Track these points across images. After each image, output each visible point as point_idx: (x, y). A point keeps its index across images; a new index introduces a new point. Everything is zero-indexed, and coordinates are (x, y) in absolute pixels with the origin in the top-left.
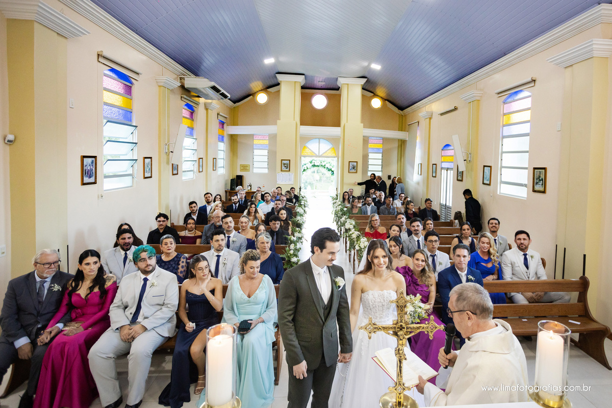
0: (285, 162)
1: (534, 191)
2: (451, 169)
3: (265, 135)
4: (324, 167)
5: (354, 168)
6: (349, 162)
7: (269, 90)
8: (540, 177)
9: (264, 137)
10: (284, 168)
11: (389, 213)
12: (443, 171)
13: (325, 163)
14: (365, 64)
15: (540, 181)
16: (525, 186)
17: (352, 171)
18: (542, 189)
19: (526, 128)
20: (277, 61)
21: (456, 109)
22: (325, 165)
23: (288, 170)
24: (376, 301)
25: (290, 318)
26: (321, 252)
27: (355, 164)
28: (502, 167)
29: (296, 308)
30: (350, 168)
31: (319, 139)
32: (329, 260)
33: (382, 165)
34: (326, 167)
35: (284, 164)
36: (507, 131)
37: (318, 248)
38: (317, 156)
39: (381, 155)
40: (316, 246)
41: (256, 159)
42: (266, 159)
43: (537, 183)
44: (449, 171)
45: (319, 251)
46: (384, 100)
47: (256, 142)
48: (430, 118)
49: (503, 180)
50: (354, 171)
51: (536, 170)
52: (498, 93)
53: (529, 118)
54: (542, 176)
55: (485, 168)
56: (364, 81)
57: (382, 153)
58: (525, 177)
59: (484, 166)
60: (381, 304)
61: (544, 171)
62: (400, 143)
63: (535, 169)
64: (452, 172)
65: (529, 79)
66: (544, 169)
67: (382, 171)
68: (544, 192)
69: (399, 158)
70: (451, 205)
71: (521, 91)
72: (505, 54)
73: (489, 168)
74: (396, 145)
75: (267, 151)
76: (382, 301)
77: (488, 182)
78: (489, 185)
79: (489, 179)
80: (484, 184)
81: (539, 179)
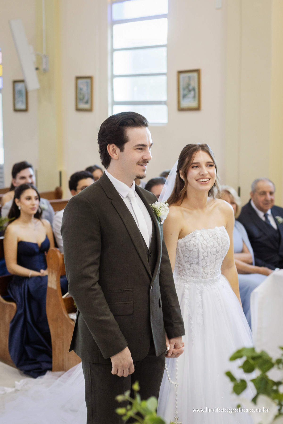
1: (181, 109)
8: (189, 85)
15: (190, 91)
16: (165, 103)
18: (194, 104)
24: (209, 245)
25: (96, 278)
26: (122, 150)
28: (113, 76)
29: (101, 259)
32: (138, 164)
36: (119, 12)
37: (115, 147)
40: (111, 143)
43: (185, 96)
45: (118, 150)
49: (116, 99)
51: (182, 75)
54: (194, 84)
55: (80, 81)
59: (78, 78)
60: (214, 250)
61: (195, 75)
63: (180, 72)
64: (0, 96)
66: (198, 71)
68: (198, 109)
73: (89, 80)
76: (216, 244)
77: (87, 106)
78: (90, 110)
79: (90, 101)
80: (78, 110)
81: (188, 89)
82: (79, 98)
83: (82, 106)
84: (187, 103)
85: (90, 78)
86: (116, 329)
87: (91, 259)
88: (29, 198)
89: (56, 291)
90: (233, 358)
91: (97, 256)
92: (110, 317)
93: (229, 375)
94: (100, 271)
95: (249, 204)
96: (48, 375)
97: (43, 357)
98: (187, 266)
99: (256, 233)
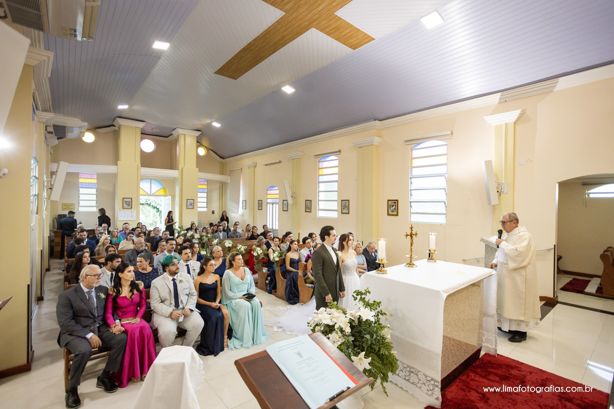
0: (127, 200)
1: (342, 213)
2: (276, 203)
3: (93, 174)
4: (149, 205)
5: (191, 205)
6: (187, 200)
7: (98, 130)
9: (91, 176)
10: (125, 206)
11: (237, 237)
12: (268, 205)
13: (151, 201)
14: (209, 121)
16: (337, 211)
17: (189, 207)
18: (347, 212)
19: (336, 178)
20: (130, 109)
21: (280, 162)
22: (150, 203)
23: (130, 207)
25: (322, 274)
26: (329, 237)
27: (192, 201)
28: (319, 201)
29: (323, 268)
30: (188, 205)
31: (151, 179)
33: (207, 202)
34: (151, 205)
35: (126, 202)
36: (322, 179)
38: (148, 195)
39: (206, 194)
41: (82, 197)
42: (94, 197)
43: (344, 209)
44: (274, 205)
46: (208, 149)
47: (81, 180)
48: (255, 167)
49: (320, 208)
50: (191, 207)
51: (343, 202)
52: (315, 156)
53: (337, 172)
54: (347, 205)
55: (307, 202)
56: (198, 133)
57: (207, 193)
58: (335, 206)
59: (306, 200)
61: (348, 202)
62: (221, 185)
63: (342, 200)
64: (277, 205)
65: (338, 150)
66: (348, 200)
67: (207, 207)
68: (348, 213)
69: (221, 197)
70: (277, 228)
71: (329, 156)
72: (321, 134)
74: (218, 186)
75: (95, 190)
77: (309, 210)
78: (310, 212)
79: (310, 208)
80: (306, 211)
81: (345, 206)
82: (306, 207)
83: (307, 210)
84: (344, 211)
85: (311, 200)
86: (327, 288)
87: (320, 268)
88: (296, 244)
89: (301, 276)
90: (354, 293)
91: (321, 267)
92: (325, 285)
93: (353, 296)
94: (323, 272)
95: (366, 248)
96: (298, 304)
97: (296, 299)
98: (346, 271)
99: (368, 258)
